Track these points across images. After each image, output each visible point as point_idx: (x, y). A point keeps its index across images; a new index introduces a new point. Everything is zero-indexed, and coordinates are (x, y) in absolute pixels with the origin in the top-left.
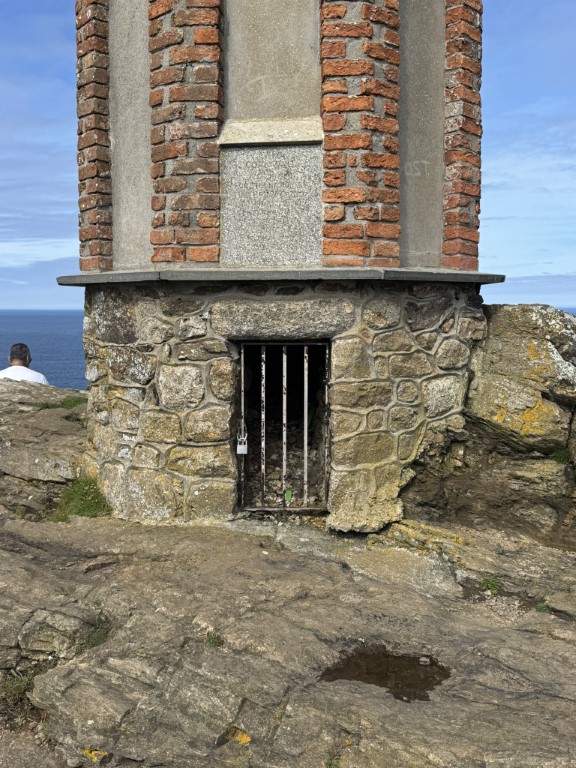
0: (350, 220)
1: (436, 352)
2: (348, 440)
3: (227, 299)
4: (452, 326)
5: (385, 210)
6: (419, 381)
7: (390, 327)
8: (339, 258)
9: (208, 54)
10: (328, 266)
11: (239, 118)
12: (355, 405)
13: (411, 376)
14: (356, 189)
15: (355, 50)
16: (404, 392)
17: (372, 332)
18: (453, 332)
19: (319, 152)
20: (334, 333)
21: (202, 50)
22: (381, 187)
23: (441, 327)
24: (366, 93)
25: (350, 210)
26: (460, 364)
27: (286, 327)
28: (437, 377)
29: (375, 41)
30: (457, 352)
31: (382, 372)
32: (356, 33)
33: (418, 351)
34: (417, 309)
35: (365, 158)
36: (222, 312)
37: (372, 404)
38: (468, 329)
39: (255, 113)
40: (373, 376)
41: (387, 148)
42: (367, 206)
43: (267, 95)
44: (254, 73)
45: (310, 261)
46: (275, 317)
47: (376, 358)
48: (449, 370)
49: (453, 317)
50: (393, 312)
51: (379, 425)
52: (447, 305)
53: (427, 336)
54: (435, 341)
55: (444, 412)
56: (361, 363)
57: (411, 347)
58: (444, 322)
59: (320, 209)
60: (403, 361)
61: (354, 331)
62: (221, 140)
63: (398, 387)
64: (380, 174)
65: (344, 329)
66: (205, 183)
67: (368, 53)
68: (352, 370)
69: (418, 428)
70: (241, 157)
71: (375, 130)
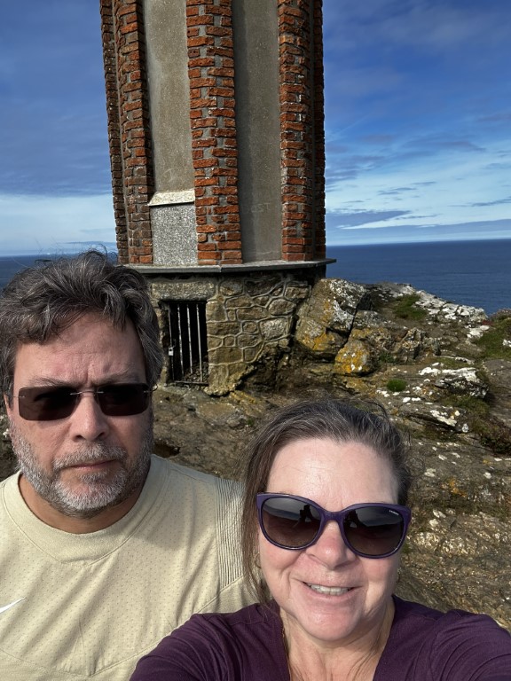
0: (210, 241)
1: (268, 306)
2: (214, 351)
3: (158, 282)
4: (280, 292)
5: (229, 235)
6: (257, 321)
7: (235, 295)
8: (205, 261)
9: (141, 161)
10: (200, 264)
11: (161, 191)
12: (217, 334)
13: (252, 319)
14: (212, 225)
15: (208, 154)
16: (247, 327)
17: (225, 298)
18: (282, 295)
19: (193, 207)
20: (206, 298)
21: (139, 159)
22: (227, 223)
23: (271, 293)
24: (215, 175)
25: (210, 236)
26: (286, 312)
27: (185, 295)
28: (270, 319)
29: (219, 147)
30: (284, 306)
31: (233, 318)
32: (208, 144)
33: (256, 306)
34: (254, 285)
35: (215, 209)
36: (156, 288)
37: (227, 333)
38: (293, 294)
39: (168, 188)
40: (227, 320)
41: (229, 202)
42: (218, 234)
43: (172, 178)
44: (167, 168)
45: (192, 263)
46: (179, 290)
47: (228, 311)
48: (277, 316)
49: (282, 287)
50: (236, 288)
51: (232, 344)
52: (278, 280)
53: (260, 298)
54: (268, 300)
55: (275, 337)
56: (219, 313)
57: (250, 304)
58: (274, 290)
59: (195, 236)
60: (245, 312)
61: (215, 297)
62: (150, 204)
63: (243, 325)
64: (225, 217)
65: (210, 296)
66: (144, 225)
67: (214, 154)
68: (214, 317)
69: (258, 345)
70: (159, 211)
71: (220, 195)
